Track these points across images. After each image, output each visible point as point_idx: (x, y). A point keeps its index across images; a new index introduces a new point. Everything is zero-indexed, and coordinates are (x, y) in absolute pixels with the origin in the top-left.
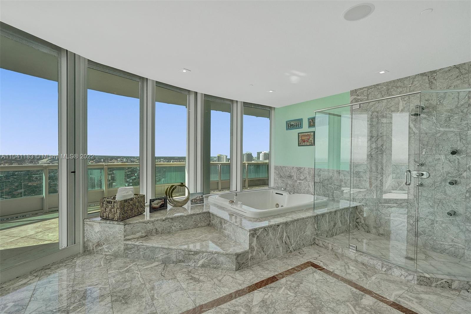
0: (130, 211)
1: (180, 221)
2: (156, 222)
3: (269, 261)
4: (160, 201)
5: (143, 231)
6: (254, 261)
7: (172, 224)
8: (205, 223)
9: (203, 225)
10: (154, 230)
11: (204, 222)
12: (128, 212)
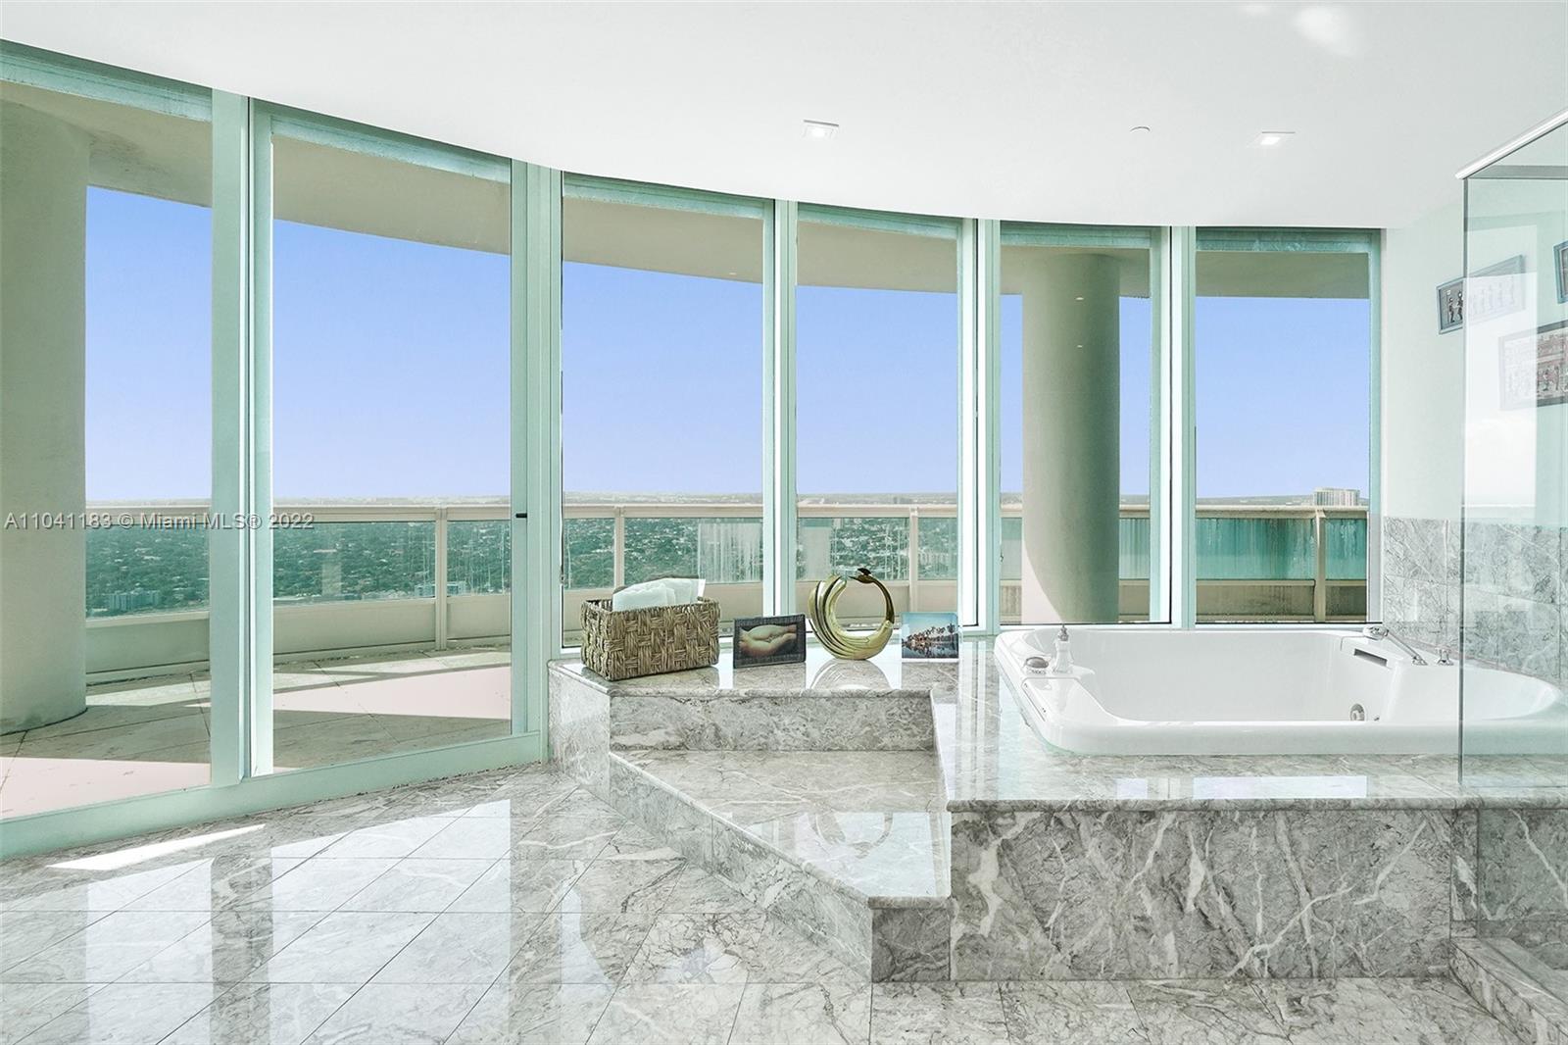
0: (648, 653)
1: (804, 713)
2: (716, 701)
3: (1077, 986)
4: (779, 629)
5: (671, 729)
6: (982, 964)
7: (776, 719)
8: (915, 736)
9: (905, 746)
10: (707, 731)
11: (909, 732)
12: (641, 653)
